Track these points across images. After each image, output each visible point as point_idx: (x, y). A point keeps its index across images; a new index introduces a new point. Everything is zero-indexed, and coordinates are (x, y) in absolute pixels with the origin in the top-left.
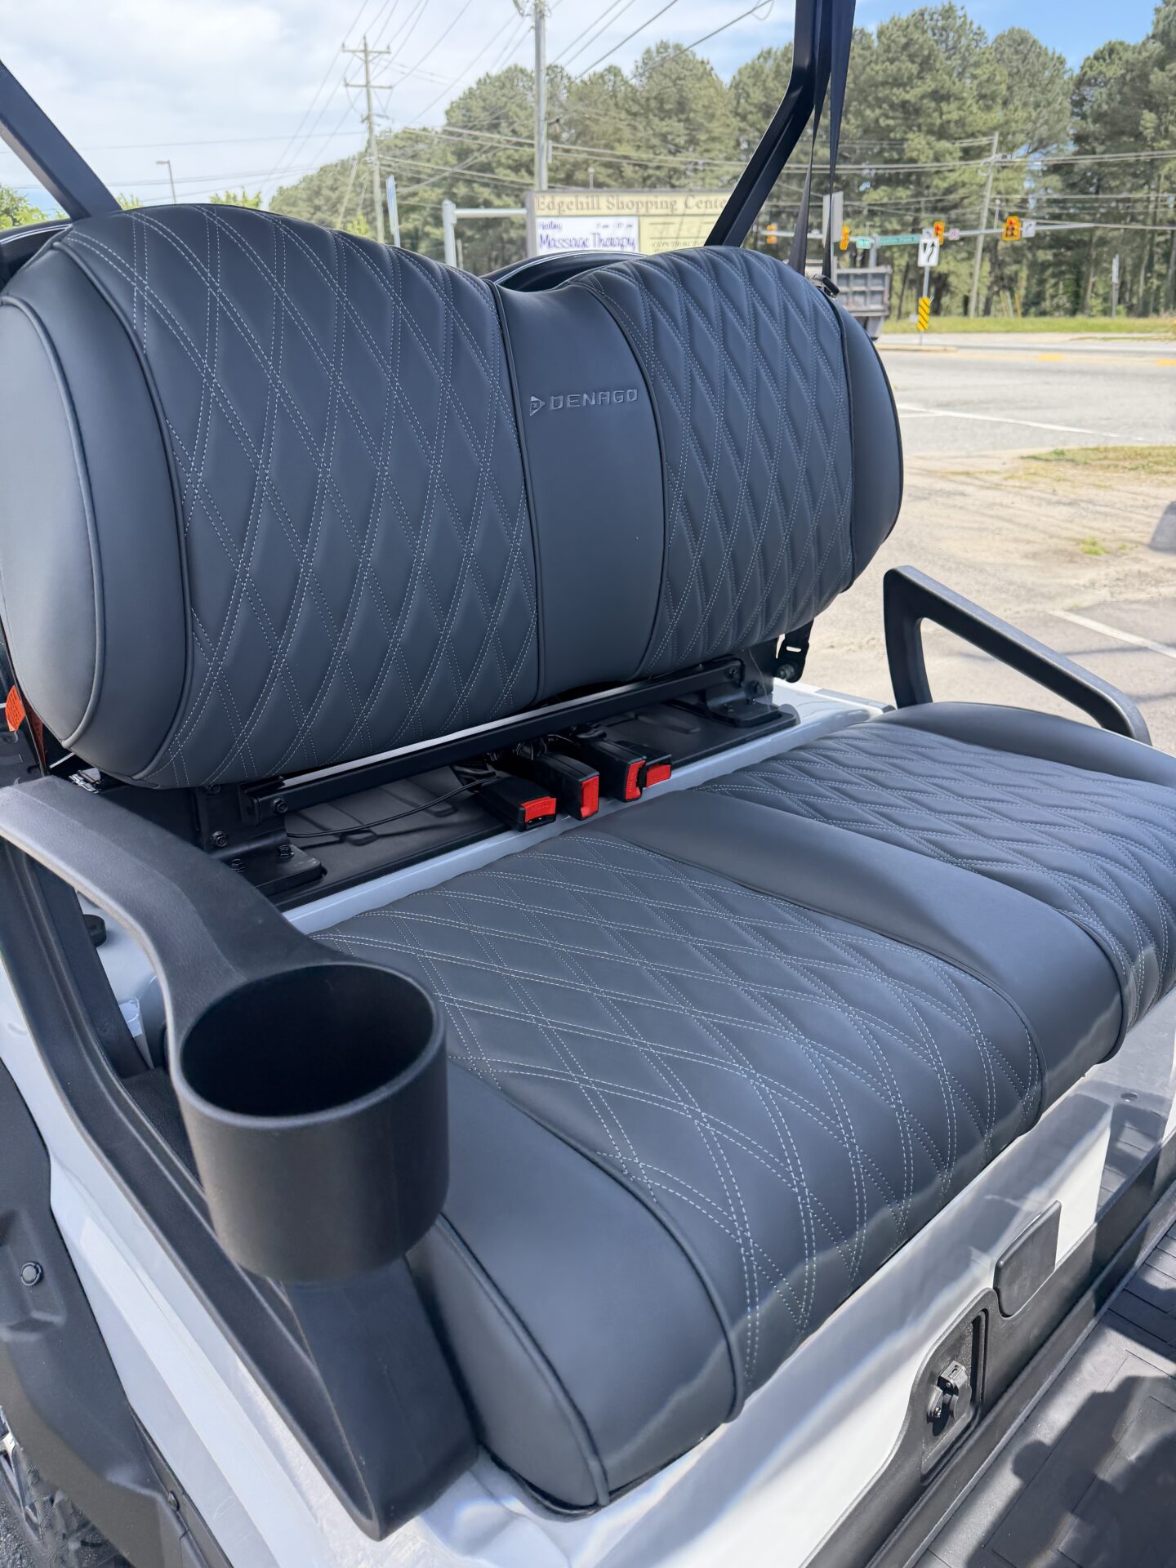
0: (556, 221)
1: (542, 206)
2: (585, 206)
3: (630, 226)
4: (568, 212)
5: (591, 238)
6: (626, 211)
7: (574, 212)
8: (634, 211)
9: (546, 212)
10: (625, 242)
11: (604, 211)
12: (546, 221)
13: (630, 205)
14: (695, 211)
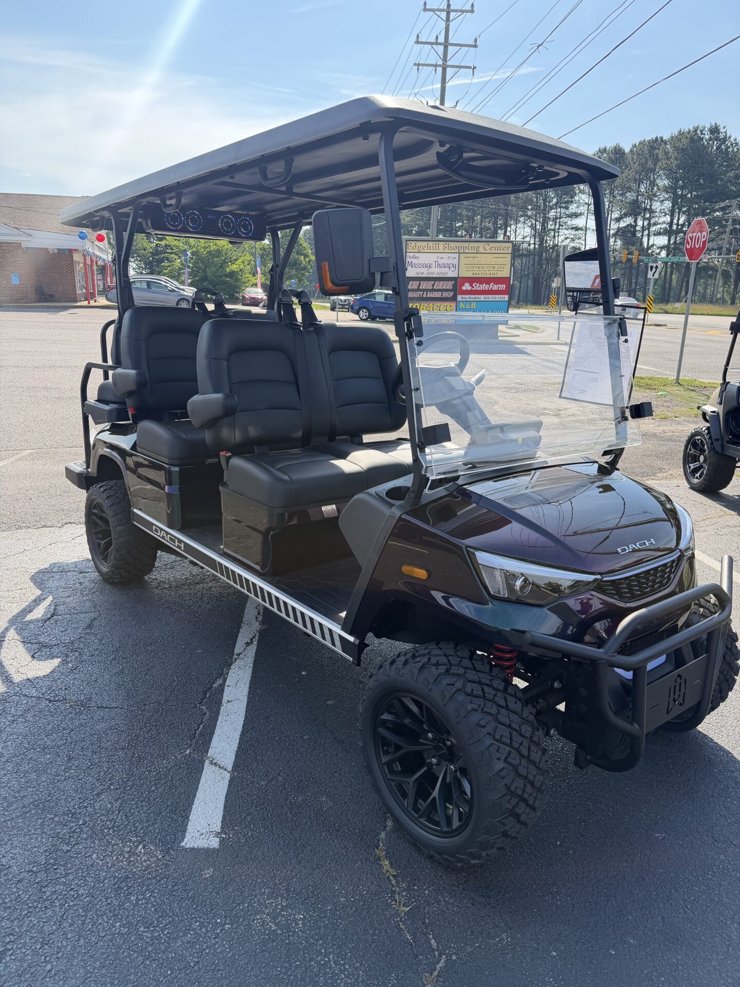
0: (417, 255)
1: (410, 248)
2: (432, 248)
3: (455, 258)
4: (423, 251)
5: (434, 263)
6: (453, 251)
7: (426, 251)
8: (457, 251)
9: (412, 250)
10: (451, 265)
11: (442, 250)
12: (412, 255)
13: (455, 248)
14: (489, 251)
